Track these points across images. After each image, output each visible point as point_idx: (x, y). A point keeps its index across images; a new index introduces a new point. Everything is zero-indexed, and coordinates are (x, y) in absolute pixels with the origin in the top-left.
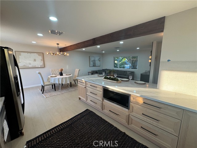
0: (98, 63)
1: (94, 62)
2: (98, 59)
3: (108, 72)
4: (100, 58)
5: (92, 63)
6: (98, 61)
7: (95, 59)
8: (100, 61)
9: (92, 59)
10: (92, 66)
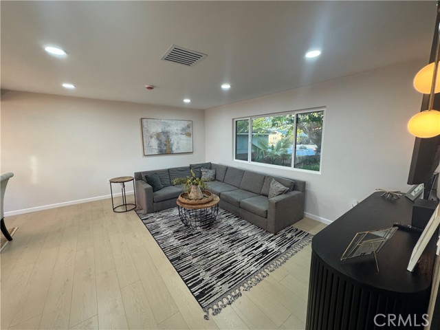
0: (179, 142)
1: (163, 138)
2: (183, 130)
3: (207, 174)
4: (188, 127)
5: (154, 143)
6: (184, 137)
7: (168, 129)
8: (189, 135)
9: (155, 128)
10: (156, 152)
